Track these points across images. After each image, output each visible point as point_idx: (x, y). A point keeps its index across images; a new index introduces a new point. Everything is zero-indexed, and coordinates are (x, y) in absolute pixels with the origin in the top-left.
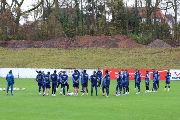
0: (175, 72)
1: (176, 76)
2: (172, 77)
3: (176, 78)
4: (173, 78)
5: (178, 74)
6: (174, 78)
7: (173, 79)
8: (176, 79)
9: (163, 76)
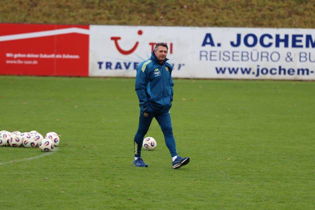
0: (112, 38)
1: (116, 57)
2: (100, 63)
3: (118, 66)
4: (104, 66)
5: (126, 48)
6: (109, 65)
7: (104, 72)
8: (118, 73)
9: (53, 56)
